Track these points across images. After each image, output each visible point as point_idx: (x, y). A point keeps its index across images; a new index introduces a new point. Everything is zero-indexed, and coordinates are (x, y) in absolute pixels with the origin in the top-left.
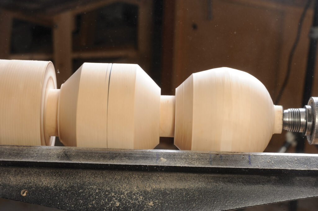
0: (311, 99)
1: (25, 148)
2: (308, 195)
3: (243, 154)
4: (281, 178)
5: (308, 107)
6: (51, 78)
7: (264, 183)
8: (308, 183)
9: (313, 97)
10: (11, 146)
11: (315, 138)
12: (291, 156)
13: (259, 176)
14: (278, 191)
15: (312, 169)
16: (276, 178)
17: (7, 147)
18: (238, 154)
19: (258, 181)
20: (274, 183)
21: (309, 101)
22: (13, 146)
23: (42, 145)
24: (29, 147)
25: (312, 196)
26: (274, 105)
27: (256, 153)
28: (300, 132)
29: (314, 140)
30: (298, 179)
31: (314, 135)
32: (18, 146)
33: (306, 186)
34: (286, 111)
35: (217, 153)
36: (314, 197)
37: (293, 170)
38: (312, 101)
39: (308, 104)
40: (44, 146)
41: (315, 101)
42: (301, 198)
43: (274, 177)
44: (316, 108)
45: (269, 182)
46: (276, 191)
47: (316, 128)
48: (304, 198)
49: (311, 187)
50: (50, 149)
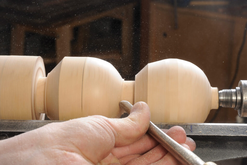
0: (240, 82)
1: (20, 122)
2: (237, 156)
3: (186, 124)
4: (216, 143)
5: (238, 88)
6: (40, 68)
7: (203, 147)
8: (237, 146)
9: (241, 81)
10: (9, 120)
11: (244, 112)
12: (224, 126)
13: (199, 141)
14: (214, 153)
15: (239, 135)
16: (212, 143)
17: (6, 121)
18: (183, 124)
19: (199, 145)
20: (211, 147)
21: (239, 83)
22: (11, 120)
23: (33, 119)
24: (23, 121)
25: (241, 157)
26: (211, 87)
27: (197, 123)
28: (232, 107)
29: (242, 113)
30: (229, 143)
31: (243, 110)
32: (14, 120)
33: (236, 149)
34: (221, 91)
35: (166, 124)
36: (242, 157)
37: (225, 136)
38: (241, 83)
39: (238, 86)
40: (34, 120)
41: (243, 83)
42: (232, 158)
43: (211, 142)
44: (243, 88)
45: (207, 146)
46: (212, 153)
47: (243, 104)
48: (234, 158)
49: (240, 150)
50: (39, 122)
